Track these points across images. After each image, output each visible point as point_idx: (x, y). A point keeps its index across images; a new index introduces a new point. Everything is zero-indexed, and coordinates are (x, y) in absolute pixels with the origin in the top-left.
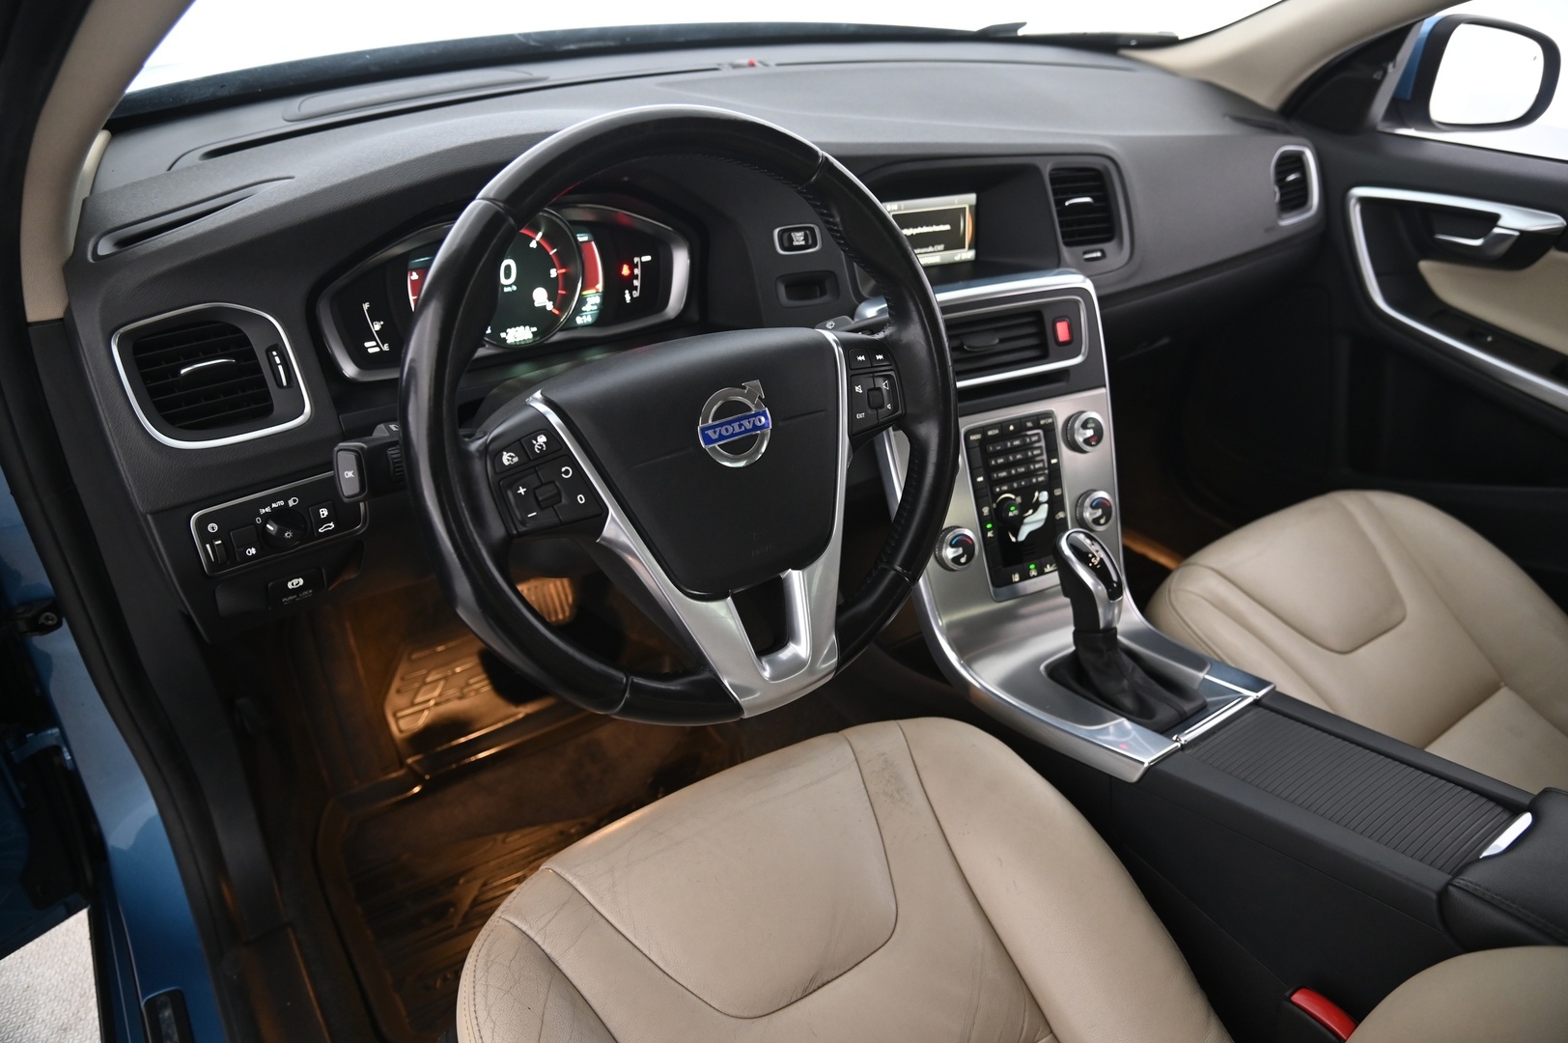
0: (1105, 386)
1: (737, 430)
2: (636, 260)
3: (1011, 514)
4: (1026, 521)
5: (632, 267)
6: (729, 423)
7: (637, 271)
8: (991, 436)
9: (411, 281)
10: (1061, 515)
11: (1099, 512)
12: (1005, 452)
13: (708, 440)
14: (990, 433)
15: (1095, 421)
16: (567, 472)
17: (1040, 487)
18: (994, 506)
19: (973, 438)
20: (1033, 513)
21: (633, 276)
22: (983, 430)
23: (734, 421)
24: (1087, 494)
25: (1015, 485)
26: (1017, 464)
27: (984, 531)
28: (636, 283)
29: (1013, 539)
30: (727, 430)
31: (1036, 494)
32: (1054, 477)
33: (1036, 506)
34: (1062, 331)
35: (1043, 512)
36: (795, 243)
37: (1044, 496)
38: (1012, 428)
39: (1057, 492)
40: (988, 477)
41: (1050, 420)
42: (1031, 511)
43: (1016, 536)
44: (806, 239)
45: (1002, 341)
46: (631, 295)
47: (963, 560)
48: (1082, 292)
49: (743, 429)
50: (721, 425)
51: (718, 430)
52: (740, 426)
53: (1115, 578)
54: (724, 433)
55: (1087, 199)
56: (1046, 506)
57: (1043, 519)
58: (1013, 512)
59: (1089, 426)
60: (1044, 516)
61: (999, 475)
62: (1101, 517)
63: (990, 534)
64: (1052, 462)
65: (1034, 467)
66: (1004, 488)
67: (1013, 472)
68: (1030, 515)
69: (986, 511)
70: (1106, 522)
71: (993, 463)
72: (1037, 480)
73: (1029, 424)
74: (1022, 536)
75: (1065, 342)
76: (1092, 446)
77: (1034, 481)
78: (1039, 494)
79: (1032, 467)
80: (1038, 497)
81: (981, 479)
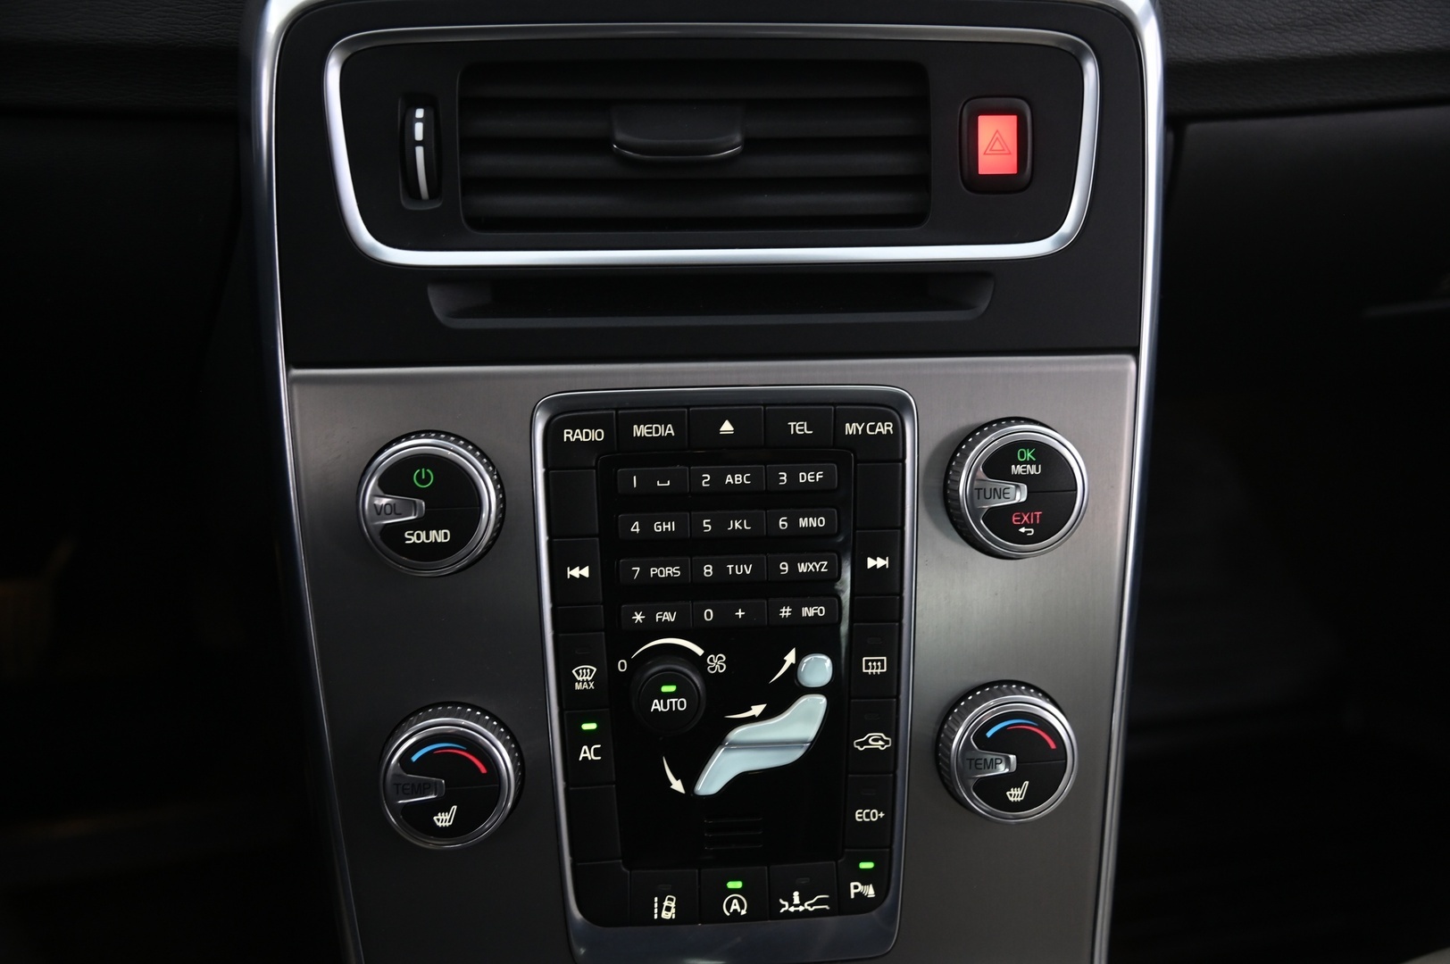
0: (1135, 352)
3: (657, 705)
4: (737, 734)
8: (642, 440)
10: (876, 741)
11: (1010, 763)
12: (683, 502)
14: (640, 431)
15: (1046, 455)
17: (813, 639)
18: (622, 666)
19: (568, 435)
20: (764, 716)
22: (617, 416)
25: (709, 614)
26: (725, 546)
29: (677, 786)
31: (790, 658)
33: (783, 695)
34: (995, 142)
35: (805, 719)
37: (818, 670)
38: (727, 427)
39: (874, 666)
40: (607, 573)
41: (884, 428)
42: (757, 710)
43: (690, 780)
45: (751, 145)
47: (445, 819)
56: (821, 701)
57: (802, 742)
58: (668, 701)
59: (1017, 470)
60: (809, 730)
61: (653, 571)
62: (1012, 780)
63: (587, 753)
64: (871, 563)
65: (793, 568)
66: (668, 617)
67: (708, 570)
68: (753, 719)
69: (584, 677)
70: (1030, 801)
71: (635, 528)
72: (796, 612)
73: (799, 428)
74: (712, 780)
75: (997, 184)
76: (1024, 539)
77: (786, 612)
78: (799, 658)
79: (785, 567)
80: (794, 668)
81: (585, 572)
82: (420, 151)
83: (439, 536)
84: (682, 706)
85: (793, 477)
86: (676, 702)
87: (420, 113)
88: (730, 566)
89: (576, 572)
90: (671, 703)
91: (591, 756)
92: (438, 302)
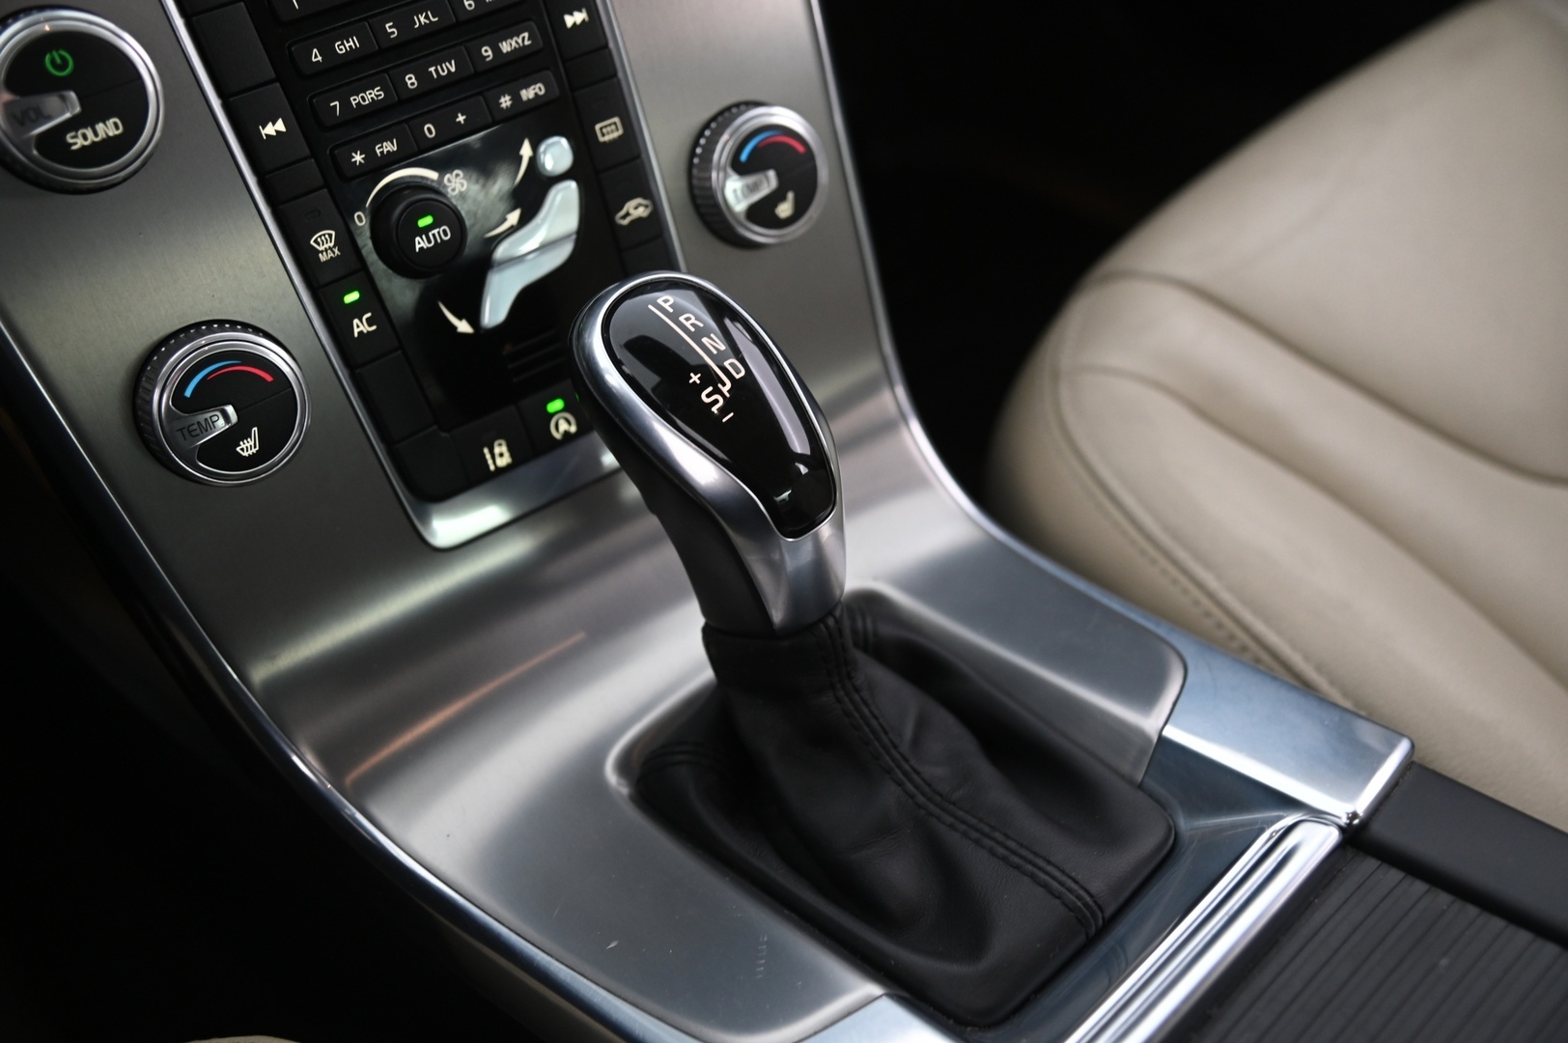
3: (421, 243)
4: (501, 252)
10: (636, 209)
11: (770, 181)
17: (540, 123)
18: (360, 218)
20: (524, 221)
24: (723, 117)
25: (430, 130)
26: (419, 48)
27: (336, 319)
29: (463, 327)
31: (526, 151)
33: (532, 193)
35: (562, 210)
37: (557, 154)
39: (609, 131)
40: (306, 119)
42: (513, 218)
43: (473, 315)
47: (250, 446)
53: (798, 444)
56: (572, 186)
57: (567, 236)
58: (430, 234)
60: (572, 220)
61: (354, 100)
62: (776, 197)
63: (360, 326)
65: (497, 50)
66: (389, 147)
67: (411, 80)
68: (513, 230)
69: (325, 244)
70: (799, 211)
71: (316, 56)
72: (516, 98)
74: (496, 308)
77: (506, 101)
78: (535, 147)
79: (487, 52)
80: (533, 161)
81: (280, 126)
83: (109, 128)
84: (446, 235)
86: (439, 233)
88: (432, 69)
89: (270, 130)
90: (434, 235)
91: (365, 328)
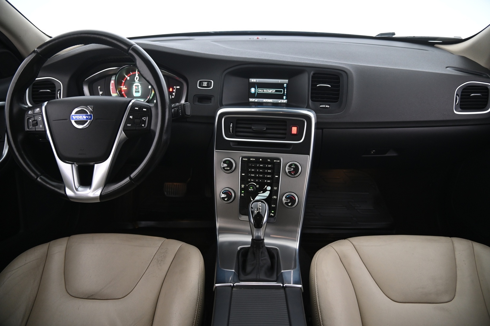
0: (309, 154)
1: (81, 118)
2: (175, 87)
3: (250, 189)
4: (259, 195)
5: (173, 89)
6: (79, 115)
7: (174, 90)
8: (251, 160)
9: (112, 83)
10: (275, 197)
11: (289, 200)
12: (255, 168)
13: (73, 119)
14: (251, 159)
15: (296, 165)
16: (40, 119)
17: (268, 185)
18: (247, 185)
19: (243, 159)
20: (262, 193)
21: (173, 92)
22: (249, 158)
23: (81, 115)
25: (257, 180)
26: (259, 173)
27: (241, 193)
28: (174, 94)
29: (252, 200)
30: (78, 117)
31: (266, 186)
32: (275, 183)
33: (265, 191)
34: (294, 130)
35: (267, 194)
36: (204, 85)
37: (269, 188)
38: (261, 160)
39: (275, 188)
40: (247, 175)
41: (279, 161)
42: (262, 192)
43: (253, 198)
44: (208, 84)
45: (267, 129)
46: (172, 97)
47: (226, 199)
48: (308, 118)
49: (83, 118)
50: (76, 115)
51: (76, 116)
52: (82, 117)
54: (77, 118)
55: (330, 86)
56: (269, 192)
57: (266, 196)
58: (251, 189)
59: (292, 167)
60: (267, 195)
61: (251, 175)
62: (289, 203)
63: (242, 195)
64: (276, 176)
65: (267, 176)
66: (252, 180)
67: (257, 175)
68: (261, 193)
69: (243, 186)
70: (292, 205)
71: (250, 170)
72: (267, 181)
73: (269, 160)
74: (256, 199)
75: (294, 134)
76: (292, 175)
78: (267, 187)
79: (266, 176)
80: (266, 188)
81: (244, 174)
82: (231, 128)
83: (228, 168)
84: (253, 190)
85: (268, 166)
87: (232, 124)
88: (260, 175)
91: (243, 195)
92: (231, 144)
